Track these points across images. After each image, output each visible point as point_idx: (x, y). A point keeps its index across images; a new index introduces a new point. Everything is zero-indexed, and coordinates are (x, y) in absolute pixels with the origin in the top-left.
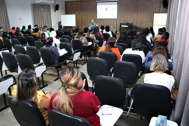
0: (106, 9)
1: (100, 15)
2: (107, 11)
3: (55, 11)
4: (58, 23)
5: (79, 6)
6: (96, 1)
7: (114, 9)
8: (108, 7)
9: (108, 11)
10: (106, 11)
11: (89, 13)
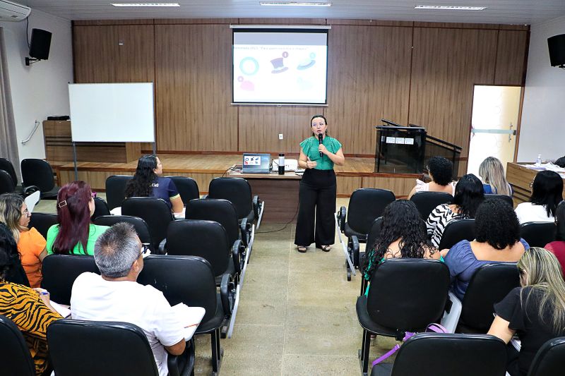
0: (277, 63)
1: (249, 86)
2: (279, 69)
3: (28, 64)
4: (44, 122)
5: (142, 43)
6: (232, 27)
7: (312, 63)
8: (285, 54)
9: (286, 69)
10: (274, 72)
11: (195, 76)
